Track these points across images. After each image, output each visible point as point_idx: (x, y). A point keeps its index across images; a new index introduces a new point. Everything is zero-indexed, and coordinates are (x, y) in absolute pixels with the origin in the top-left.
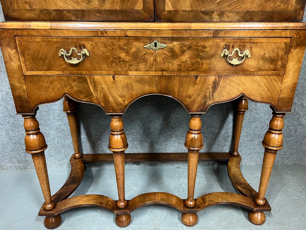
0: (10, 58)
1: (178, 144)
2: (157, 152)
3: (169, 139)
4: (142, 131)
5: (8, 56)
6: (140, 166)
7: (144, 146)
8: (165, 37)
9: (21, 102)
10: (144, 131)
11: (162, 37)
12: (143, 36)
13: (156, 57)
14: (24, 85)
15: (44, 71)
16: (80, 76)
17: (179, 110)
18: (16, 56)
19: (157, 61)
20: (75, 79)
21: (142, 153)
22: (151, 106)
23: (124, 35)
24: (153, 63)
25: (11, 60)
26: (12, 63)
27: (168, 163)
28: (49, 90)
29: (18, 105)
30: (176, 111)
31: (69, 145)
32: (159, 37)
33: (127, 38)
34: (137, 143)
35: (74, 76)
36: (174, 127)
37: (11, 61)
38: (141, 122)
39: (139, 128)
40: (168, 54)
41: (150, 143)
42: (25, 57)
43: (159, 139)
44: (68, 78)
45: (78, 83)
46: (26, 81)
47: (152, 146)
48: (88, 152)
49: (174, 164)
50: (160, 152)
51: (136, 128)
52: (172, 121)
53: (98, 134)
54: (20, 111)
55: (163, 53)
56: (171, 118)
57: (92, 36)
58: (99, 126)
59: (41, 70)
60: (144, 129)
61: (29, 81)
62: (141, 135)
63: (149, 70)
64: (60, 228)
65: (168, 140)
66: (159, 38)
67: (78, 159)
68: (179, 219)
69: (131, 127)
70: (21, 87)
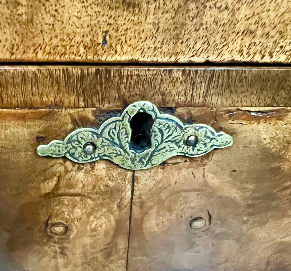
8: (233, 63)
11: (208, 63)
32: (176, 64)
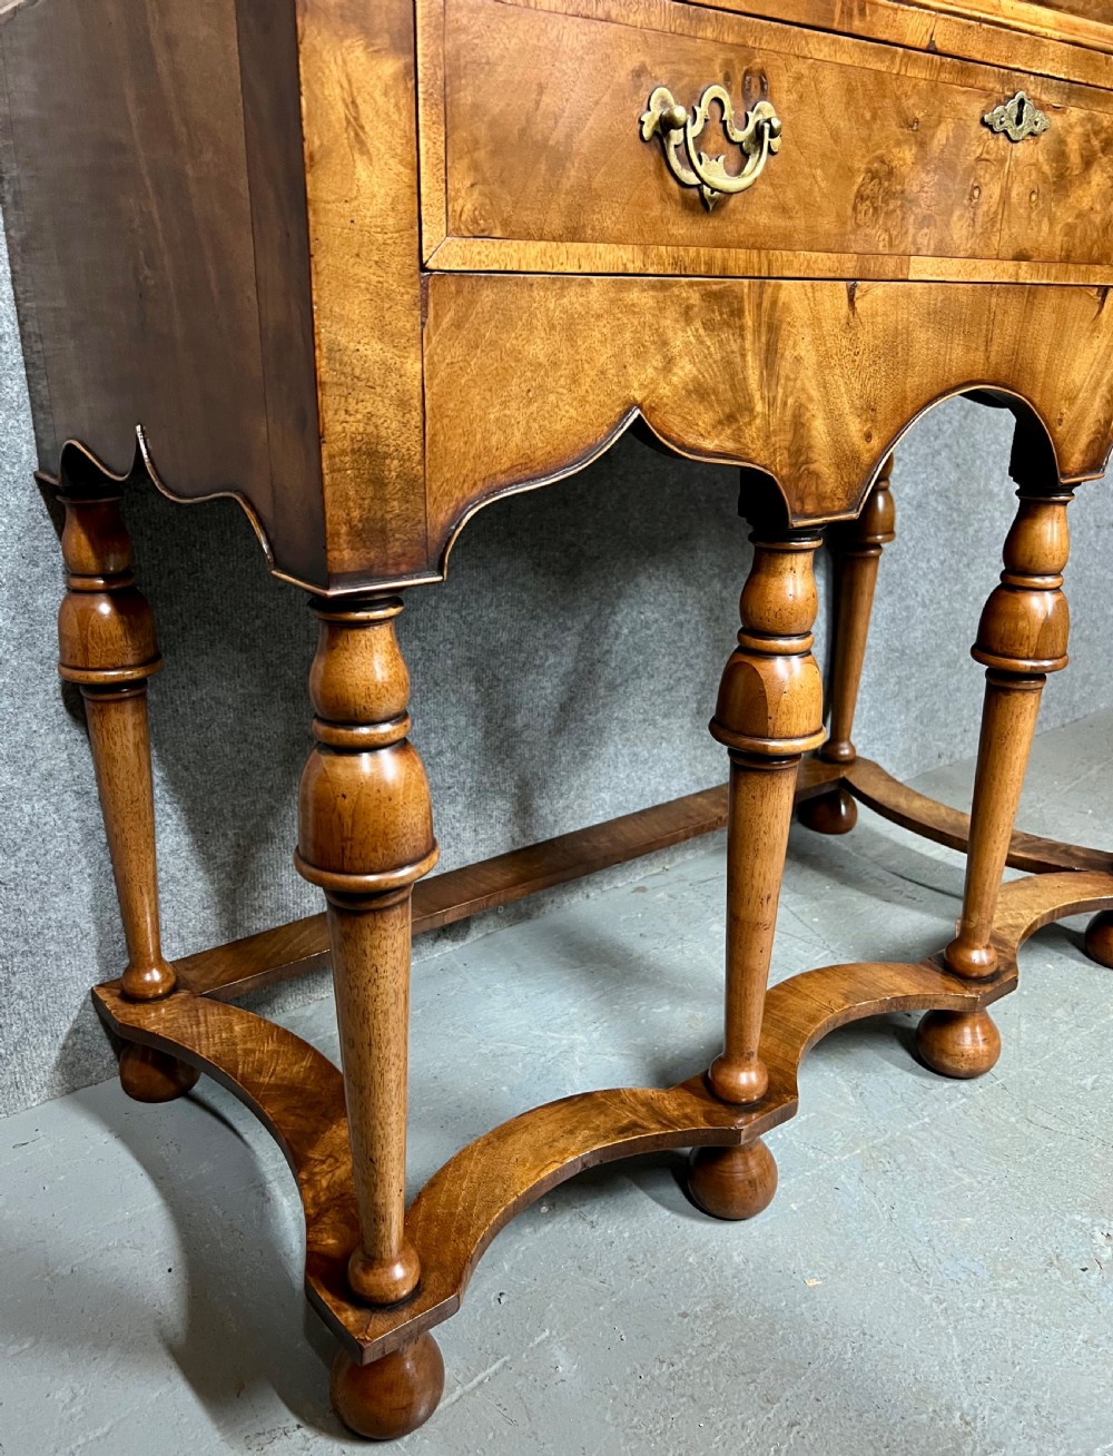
0: (355, 124)
1: (628, 771)
2: (548, 837)
3: (593, 753)
4: (476, 735)
5: (340, 107)
6: (469, 940)
7: (491, 817)
8: (1048, 76)
9: (370, 492)
10: (487, 735)
11: (1041, 74)
12: (985, 60)
13: (1009, 184)
14: (414, 353)
15: (543, 243)
16: (716, 285)
17: (650, 578)
18: (395, 117)
19: (1010, 204)
20: (692, 301)
21: (482, 859)
22: (536, 573)
23: (924, 45)
24: (996, 213)
25: (361, 144)
26: (359, 165)
27: (588, 882)
28: (550, 383)
29: (349, 522)
30: (637, 585)
31: (75, 925)
32: (1032, 73)
33: (932, 60)
34: (459, 808)
35: (691, 285)
36: (619, 681)
37: (357, 156)
38: (478, 680)
39: (463, 721)
40: (1046, 168)
41: (515, 794)
42: (455, 128)
43: (553, 760)
44: (660, 295)
45: (701, 331)
46: (430, 319)
47: (524, 809)
48: (191, 940)
49: (610, 883)
50: (556, 834)
51: (450, 722)
52: (615, 648)
53: (254, 803)
54: (351, 567)
55: (1033, 161)
56: (612, 629)
57: (804, 20)
58: (257, 753)
59: (529, 237)
60: (489, 719)
61: (446, 321)
62: (474, 762)
63: (978, 252)
64: (454, 1397)
65: (591, 758)
66: (1032, 77)
67: (167, 995)
68: (909, 1071)
69: (426, 718)
70: (389, 370)
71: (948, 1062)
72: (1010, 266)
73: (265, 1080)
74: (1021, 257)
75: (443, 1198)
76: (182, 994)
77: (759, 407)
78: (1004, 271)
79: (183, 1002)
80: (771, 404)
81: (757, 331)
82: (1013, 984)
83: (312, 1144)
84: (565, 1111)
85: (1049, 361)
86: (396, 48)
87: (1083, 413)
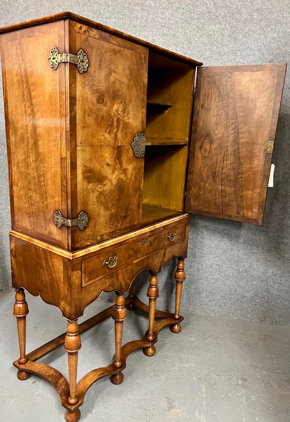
71: (148, 354)
72: (146, 256)
73: (47, 374)
74: (147, 255)
75: (78, 388)
76: (29, 361)
77: (116, 284)
78: (145, 257)
79: (30, 363)
80: (118, 283)
81: (115, 277)
82: (157, 341)
83: (57, 384)
84: (94, 372)
85: (152, 263)
86: (80, 269)
87: (157, 267)
